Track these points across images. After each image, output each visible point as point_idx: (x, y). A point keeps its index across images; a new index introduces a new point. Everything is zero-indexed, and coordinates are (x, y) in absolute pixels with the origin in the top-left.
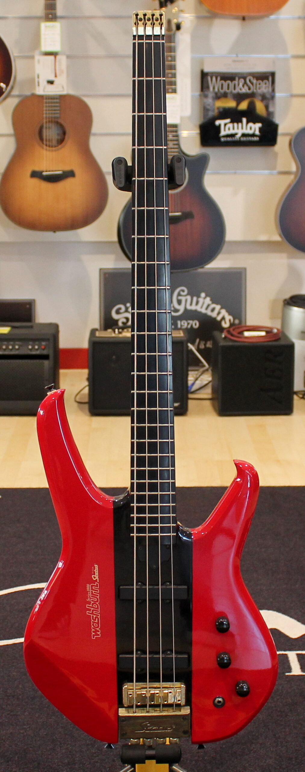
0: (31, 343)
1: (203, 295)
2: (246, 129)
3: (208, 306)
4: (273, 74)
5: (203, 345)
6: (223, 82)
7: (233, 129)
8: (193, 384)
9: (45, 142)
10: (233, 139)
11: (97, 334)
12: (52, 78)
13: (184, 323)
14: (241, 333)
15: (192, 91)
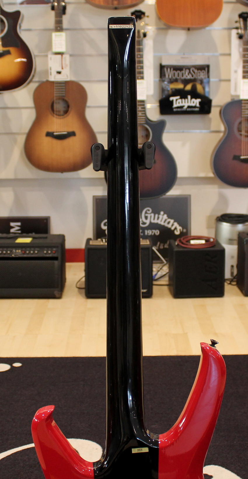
0: (46, 249)
1: (162, 213)
2: (191, 103)
3: (166, 220)
4: (208, 66)
5: (162, 246)
6: (175, 71)
7: (182, 102)
8: (156, 275)
9: (55, 112)
10: (182, 109)
11: (91, 243)
12: (59, 69)
13: (149, 232)
14: (188, 241)
15: (154, 77)
